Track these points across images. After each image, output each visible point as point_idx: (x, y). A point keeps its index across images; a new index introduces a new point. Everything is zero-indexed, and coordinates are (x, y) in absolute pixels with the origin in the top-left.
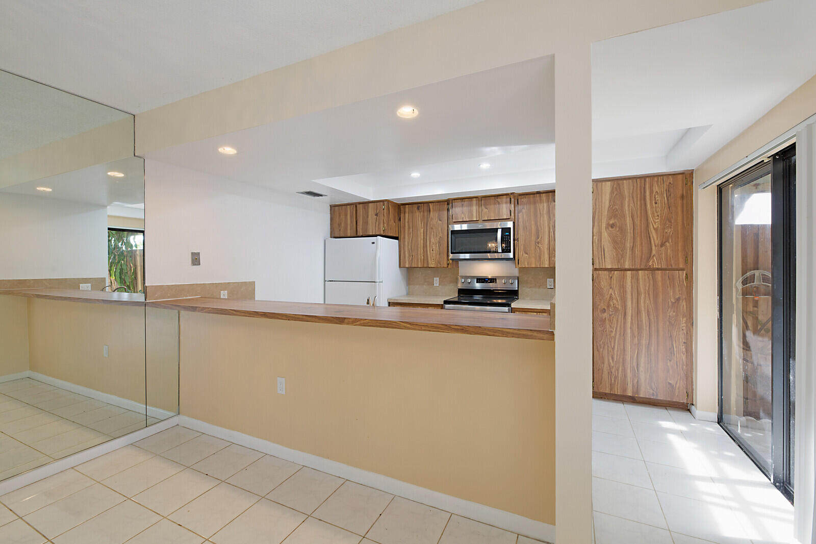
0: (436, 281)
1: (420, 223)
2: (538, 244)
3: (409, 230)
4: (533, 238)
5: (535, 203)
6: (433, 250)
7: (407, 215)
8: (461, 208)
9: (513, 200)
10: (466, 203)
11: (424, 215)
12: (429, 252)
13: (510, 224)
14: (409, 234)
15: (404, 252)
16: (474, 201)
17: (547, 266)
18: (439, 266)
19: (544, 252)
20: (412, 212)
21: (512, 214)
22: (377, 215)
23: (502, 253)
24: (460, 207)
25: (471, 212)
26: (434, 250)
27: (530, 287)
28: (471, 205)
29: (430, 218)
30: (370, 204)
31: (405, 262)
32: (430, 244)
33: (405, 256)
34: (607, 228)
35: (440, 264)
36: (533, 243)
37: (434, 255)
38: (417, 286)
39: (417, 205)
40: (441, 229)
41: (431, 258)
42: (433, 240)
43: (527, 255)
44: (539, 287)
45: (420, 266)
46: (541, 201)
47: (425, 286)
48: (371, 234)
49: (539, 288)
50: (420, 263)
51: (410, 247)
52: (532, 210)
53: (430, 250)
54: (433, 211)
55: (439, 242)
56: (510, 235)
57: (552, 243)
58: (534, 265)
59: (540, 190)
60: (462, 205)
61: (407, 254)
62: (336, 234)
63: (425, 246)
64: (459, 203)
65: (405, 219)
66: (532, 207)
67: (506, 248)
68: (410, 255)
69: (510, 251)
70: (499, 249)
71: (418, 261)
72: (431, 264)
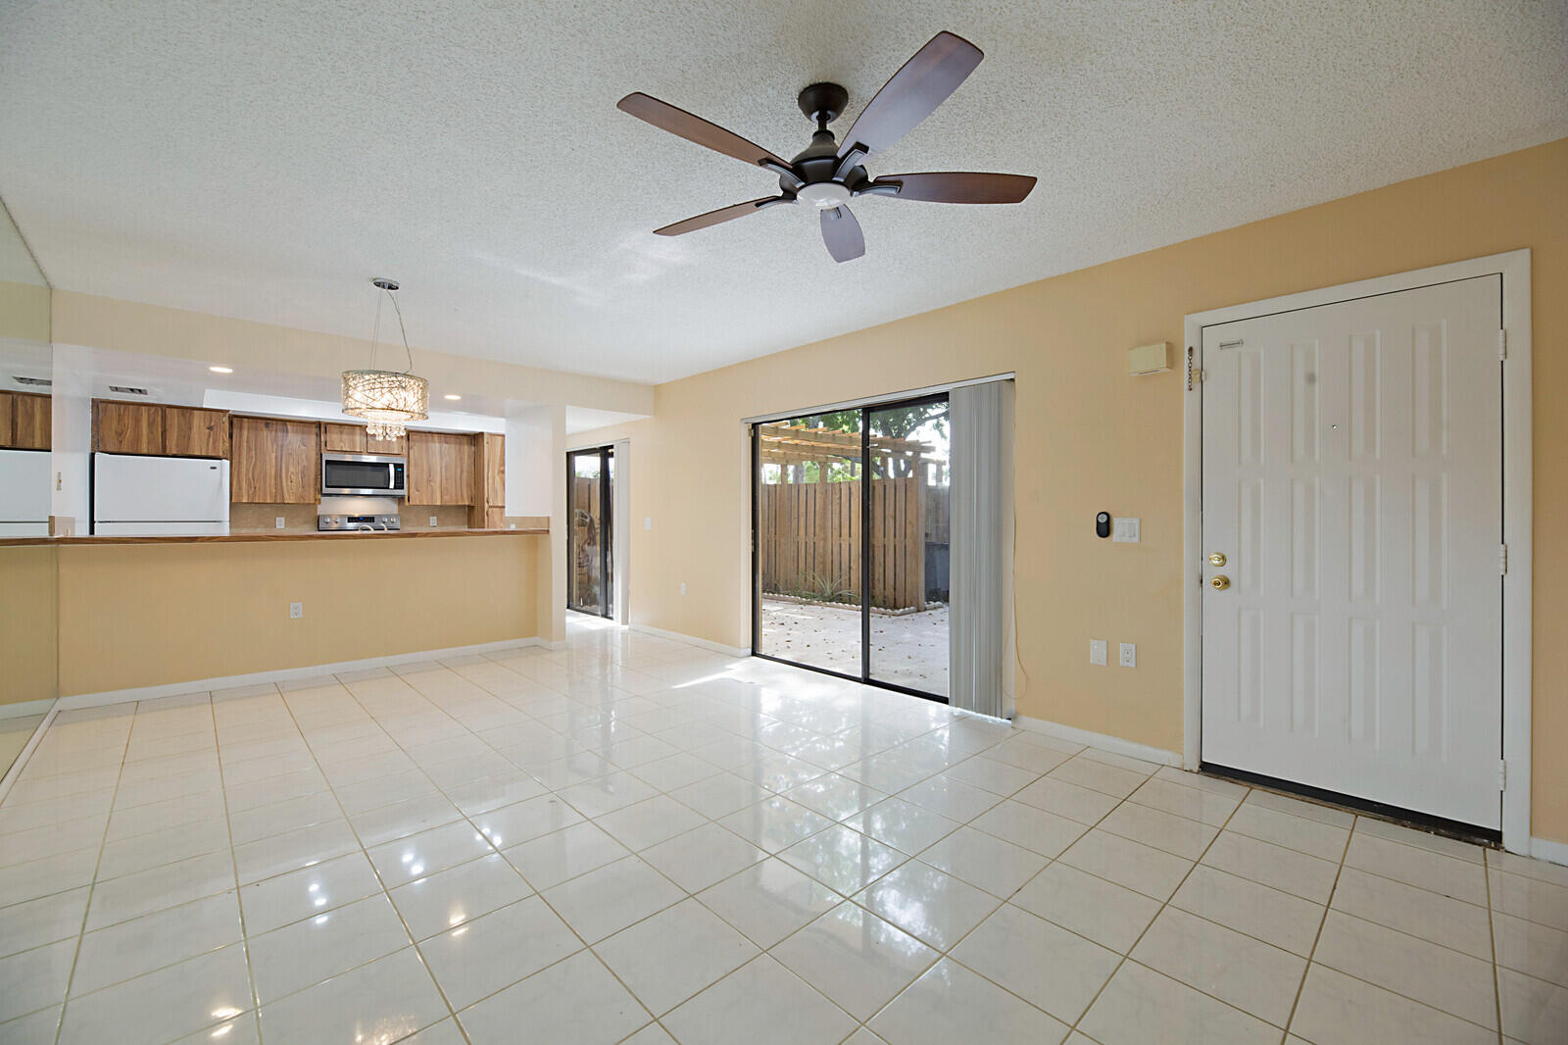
1: (270, 446)
2: (430, 482)
4: (425, 477)
5: (427, 442)
6: (292, 482)
7: (245, 433)
8: (339, 436)
10: (346, 429)
11: (276, 436)
12: (284, 484)
13: (404, 461)
15: (239, 482)
16: (358, 430)
18: (302, 501)
19: (436, 490)
20: (255, 429)
22: (210, 428)
23: (393, 489)
24: (338, 433)
25: (353, 442)
26: (294, 481)
28: (353, 434)
29: (288, 441)
30: (196, 412)
31: (240, 495)
32: (287, 473)
33: (240, 489)
34: (498, 473)
35: (304, 500)
36: (425, 481)
37: (294, 488)
39: (264, 421)
40: (306, 456)
42: (292, 469)
43: (418, 493)
44: (422, 525)
45: (269, 501)
46: (433, 441)
48: (197, 453)
50: (269, 498)
51: (250, 475)
52: (424, 447)
53: (287, 481)
54: (293, 432)
55: (303, 473)
56: (403, 471)
57: (444, 481)
58: (425, 503)
59: (432, 430)
60: (341, 433)
61: (244, 485)
62: (109, 450)
63: (278, 476)
64: (336, 429)
65: (241, 436)
66: (424, 446)
67: (399, 485)
68: (249, 486)
69: (403, 488)
70: (392, 485)
71: (265, 494)
72: (289, 499)
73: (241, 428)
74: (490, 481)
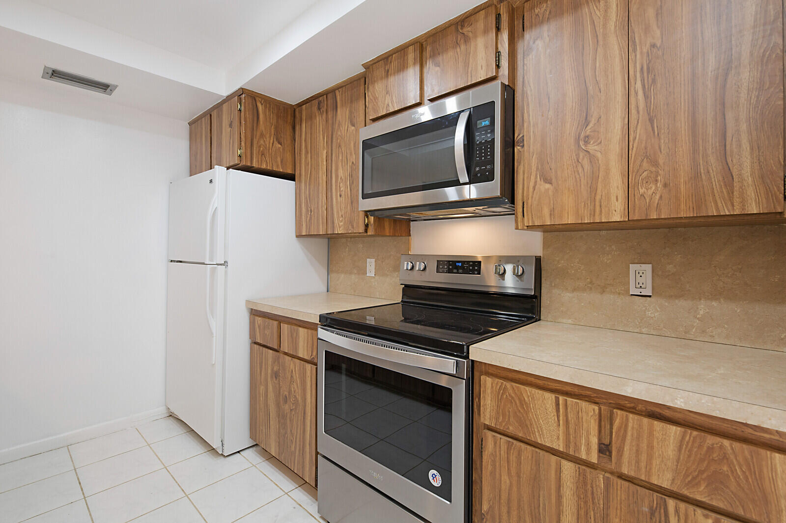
0: (371, 265)
1: (322, 138)
2: (586, 142)
3: (306, 157)
4: (568, 127)
6: (340, 196)
8: (385, 81)
9: (505, 18)
10: (394, 63)
11: (327, 121)
12: (334, 201)
14: (307, 164)
16: (412, 54)
17: (617, 218)
18: (351, 230)
19: (607, 170)
20: (311, 118)
21: (505, 63)
23: (469, 183)
24: (382, 79)
26: (343, 194)
27: (574, 290)
28: (403, 67)
29: (337, 122)
30: (224, 105)
31: (301, 225)
32: (336, 182)
35: (353, 228)
37: (343, 206)
38: (343, 276)
39: (317, 100)
41: (338, 212)
43: (548, 186)
44: (603, 290)
47: (353, 277)
49: (603, 292)
53: (336, 195)
54: (342, 105)
55: (351, 176)
65: (301, 134)
72: (338, 226)
73: (301, 122)
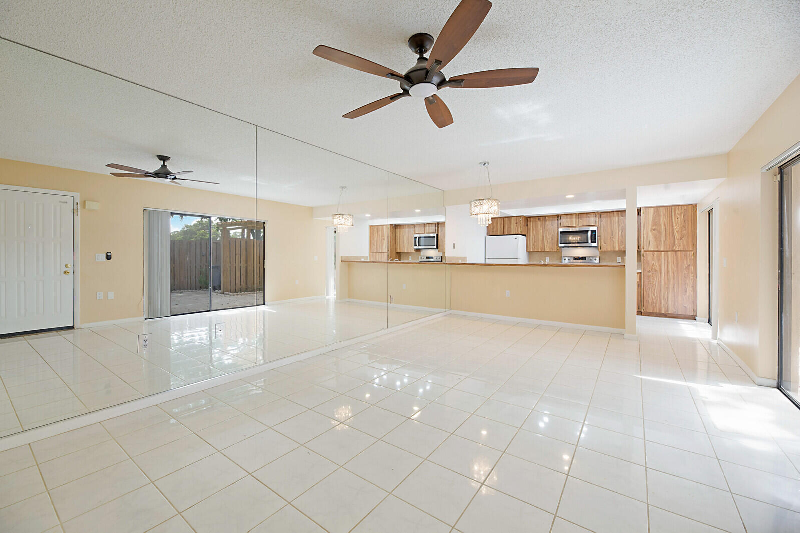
2: (612, 239)
3: (533, 231)
5: (610, 217)
6: (548, 242)
7: (532, 223)
8: (566, 220)
9: (597, 216)
10: (569, 217)
11: (542, 223)
13: (596, 229)
14: (533, 233)
15: (530, 243)
16: (574, 216)
17: (617, 250)
18: (552, 251)
19: (616, 243)
20: (535, 222)
21: (597, 223)
22: (516, 224)
25: (572, 222)
28: (572, 218)
29: (546, 225)
30: (513, 218)
31: (530, 249)
32: (546, 239)
33: (530, 246)
34: (651, 231)
36: (609, 238)
39: (538, 218)
40: (554, 231)
41: (546, 246)
42: (548, 237)
43: (605, 245)
45: (539, 251)
46: (614, 217)
48: (513, 233)
49: (612, 262)
51: (533, 241)
52: (609, 221)
54: (548, 221)
55: (552, 238)
56: (596, 234)
57: (621, 238)
58: (610, 250)
59: (614, 211)
60: (567, 218)
61: (531, 245)
62: (491, 234)
63: (543, 240)
64: (565, 217)
65: (530, 225)
66: (609, 219)
67: (593, 241)
68: (533, 245)
69: (596, 243)
70: (590, 242)
71: (538, 248)
72: (547, 250)
73: (530, 222)
74: (645, 236)
